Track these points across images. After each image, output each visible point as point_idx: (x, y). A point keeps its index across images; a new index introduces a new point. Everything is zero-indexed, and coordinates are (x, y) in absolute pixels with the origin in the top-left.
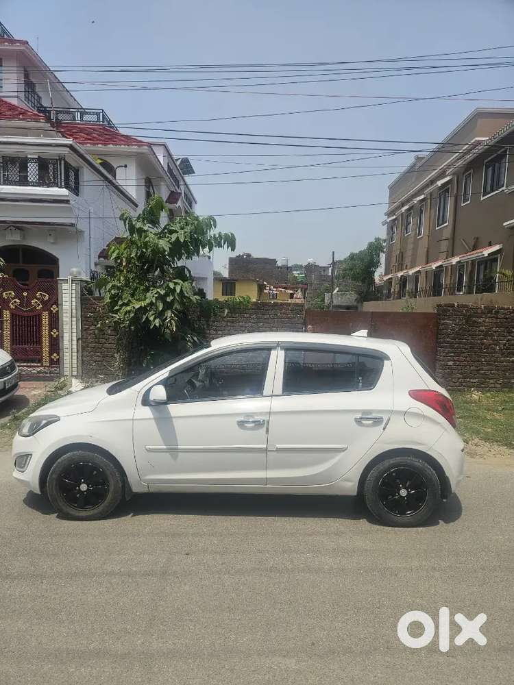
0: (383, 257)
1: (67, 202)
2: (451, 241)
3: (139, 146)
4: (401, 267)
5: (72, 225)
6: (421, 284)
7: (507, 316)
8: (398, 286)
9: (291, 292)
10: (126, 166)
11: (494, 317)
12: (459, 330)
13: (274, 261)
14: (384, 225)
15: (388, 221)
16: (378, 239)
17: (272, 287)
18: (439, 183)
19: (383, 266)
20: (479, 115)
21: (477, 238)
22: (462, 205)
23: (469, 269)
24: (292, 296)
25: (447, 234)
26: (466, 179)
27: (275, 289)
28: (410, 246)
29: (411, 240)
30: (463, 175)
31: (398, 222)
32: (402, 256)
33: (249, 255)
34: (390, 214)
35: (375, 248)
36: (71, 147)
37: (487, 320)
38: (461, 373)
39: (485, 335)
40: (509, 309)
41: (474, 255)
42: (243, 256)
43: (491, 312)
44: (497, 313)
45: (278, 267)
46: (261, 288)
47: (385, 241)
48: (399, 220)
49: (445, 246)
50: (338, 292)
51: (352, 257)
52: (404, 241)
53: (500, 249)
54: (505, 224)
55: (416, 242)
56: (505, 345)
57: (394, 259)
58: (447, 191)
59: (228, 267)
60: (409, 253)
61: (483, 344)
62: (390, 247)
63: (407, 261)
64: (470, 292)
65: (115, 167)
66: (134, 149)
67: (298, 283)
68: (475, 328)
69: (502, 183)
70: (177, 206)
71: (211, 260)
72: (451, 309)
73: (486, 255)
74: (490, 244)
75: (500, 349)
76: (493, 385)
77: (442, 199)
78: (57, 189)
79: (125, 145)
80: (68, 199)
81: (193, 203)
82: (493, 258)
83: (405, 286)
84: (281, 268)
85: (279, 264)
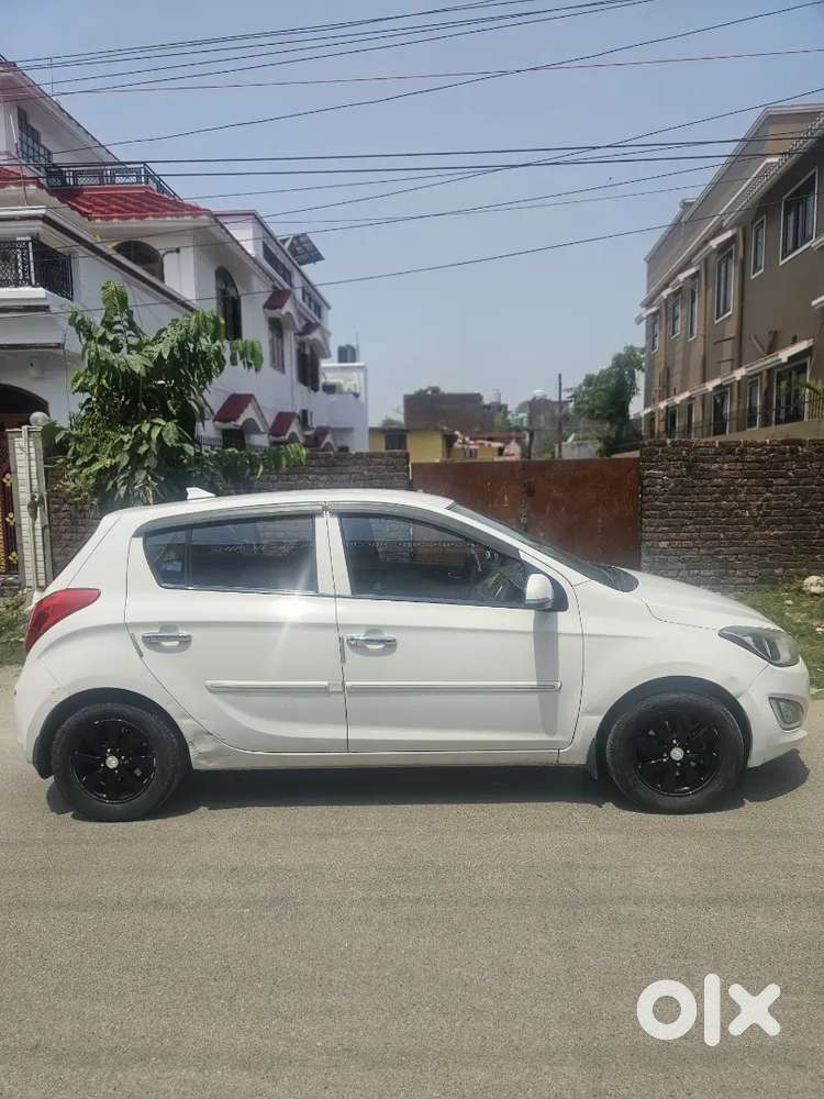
0: (640, 378)
1: (45, 308)
2: (736, 341)
3: (195, 216)
4: (667, 392)
5: (59, 346)
6: (697, 416)
7: (763, 458)
8: (663, 424)
9: (499, 445)
10: (178, 251)
11: (737, 461)
12: (676, 486)
13: (478, 397)
14: (639, 323)
15: (644, 316)
16: (631, 349)
17: (467, 439)
18: (714, 244)
19: (642, 392)
20: (771, 119)
21: (776, 333)
22: (753, 277)
23: (765, 386)
24: (501, 451)
25: (731, 331)
26: (757, 233)
27: (472, 442)
28: (679, 357)
29: (680, 345)
30: (752, 223)
31: (661, 318)
32: (668, 372)
33: (435, 390)
34: (648, 304)
35: (626, 363)
36: (45, 219)
37: (726, 466)
38: (684, 561)
39: (725, 493)
40: (765, 444)
41: (769, 361)
42: (426, 391)
43: (731, 452)
44: (743, 452)
45: (485, 407)
46: (449, 441)
47: (643, 351)
48: (663, 314)
49: (728, 350)
50: (575, 440)
51: (589, 381)
52: (669, 347)
53: (811, 348)
54: (814, 303)
55: (688, 348)
56: (759, 508)
57: (657, 381)
58: (730, 255)
59: (402, 410)
60: (677, 369)
61: (720, 508)
62: (651, 360)
63: (676, 380)
64: (766, 423)
65: (161, 252)
66: (187, 221)
67: (510, 430)
68: (704, 482)
69: (810, 232)
70: (283, 312)
71: (362, 398)
72: (660, 450)
73: (785, 360)
74: (795, 341)
75: (752, 517)
76: (742, 580)
77: (723, 269)
78: (29, 289)
79: (171, 216)
80: (46, 303)
81: (324, 309)
82: (798, 364)
83: (673, 423)
84: (488, 407)
85: (486, 401)
